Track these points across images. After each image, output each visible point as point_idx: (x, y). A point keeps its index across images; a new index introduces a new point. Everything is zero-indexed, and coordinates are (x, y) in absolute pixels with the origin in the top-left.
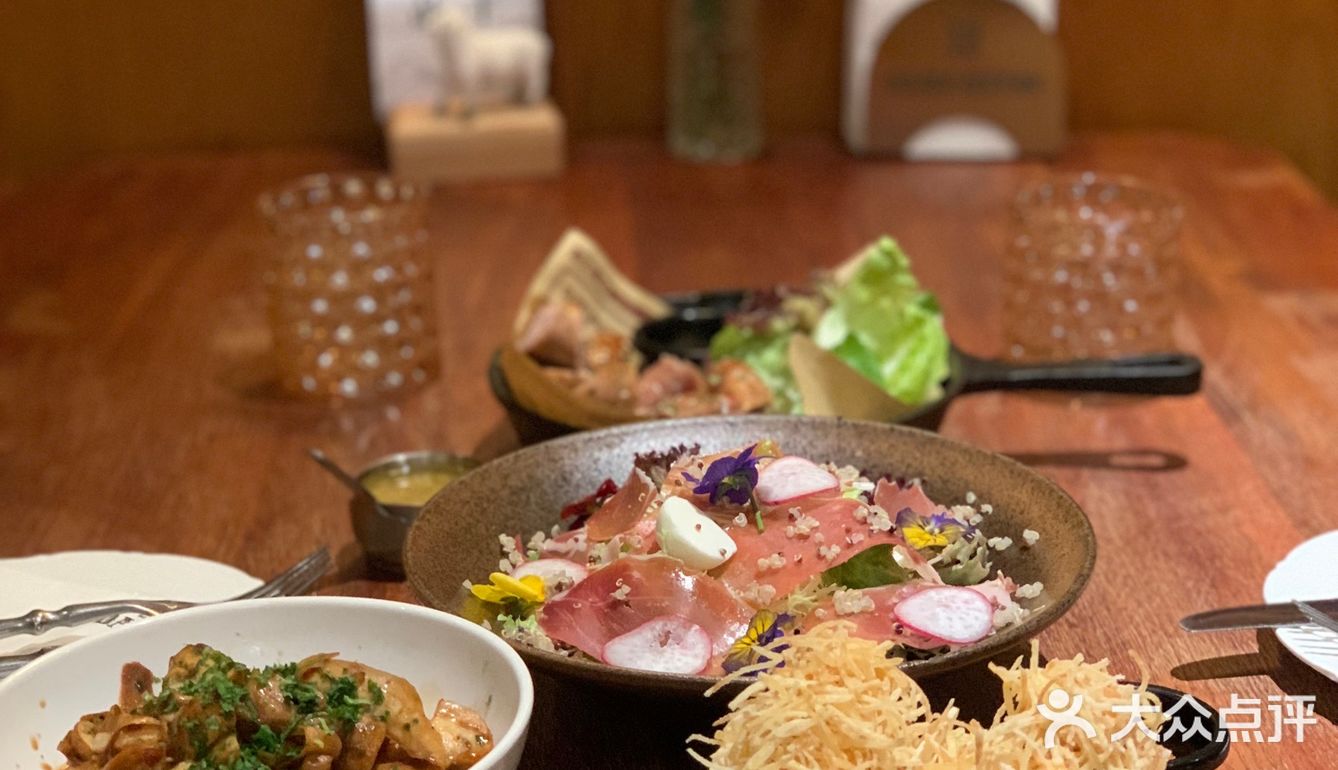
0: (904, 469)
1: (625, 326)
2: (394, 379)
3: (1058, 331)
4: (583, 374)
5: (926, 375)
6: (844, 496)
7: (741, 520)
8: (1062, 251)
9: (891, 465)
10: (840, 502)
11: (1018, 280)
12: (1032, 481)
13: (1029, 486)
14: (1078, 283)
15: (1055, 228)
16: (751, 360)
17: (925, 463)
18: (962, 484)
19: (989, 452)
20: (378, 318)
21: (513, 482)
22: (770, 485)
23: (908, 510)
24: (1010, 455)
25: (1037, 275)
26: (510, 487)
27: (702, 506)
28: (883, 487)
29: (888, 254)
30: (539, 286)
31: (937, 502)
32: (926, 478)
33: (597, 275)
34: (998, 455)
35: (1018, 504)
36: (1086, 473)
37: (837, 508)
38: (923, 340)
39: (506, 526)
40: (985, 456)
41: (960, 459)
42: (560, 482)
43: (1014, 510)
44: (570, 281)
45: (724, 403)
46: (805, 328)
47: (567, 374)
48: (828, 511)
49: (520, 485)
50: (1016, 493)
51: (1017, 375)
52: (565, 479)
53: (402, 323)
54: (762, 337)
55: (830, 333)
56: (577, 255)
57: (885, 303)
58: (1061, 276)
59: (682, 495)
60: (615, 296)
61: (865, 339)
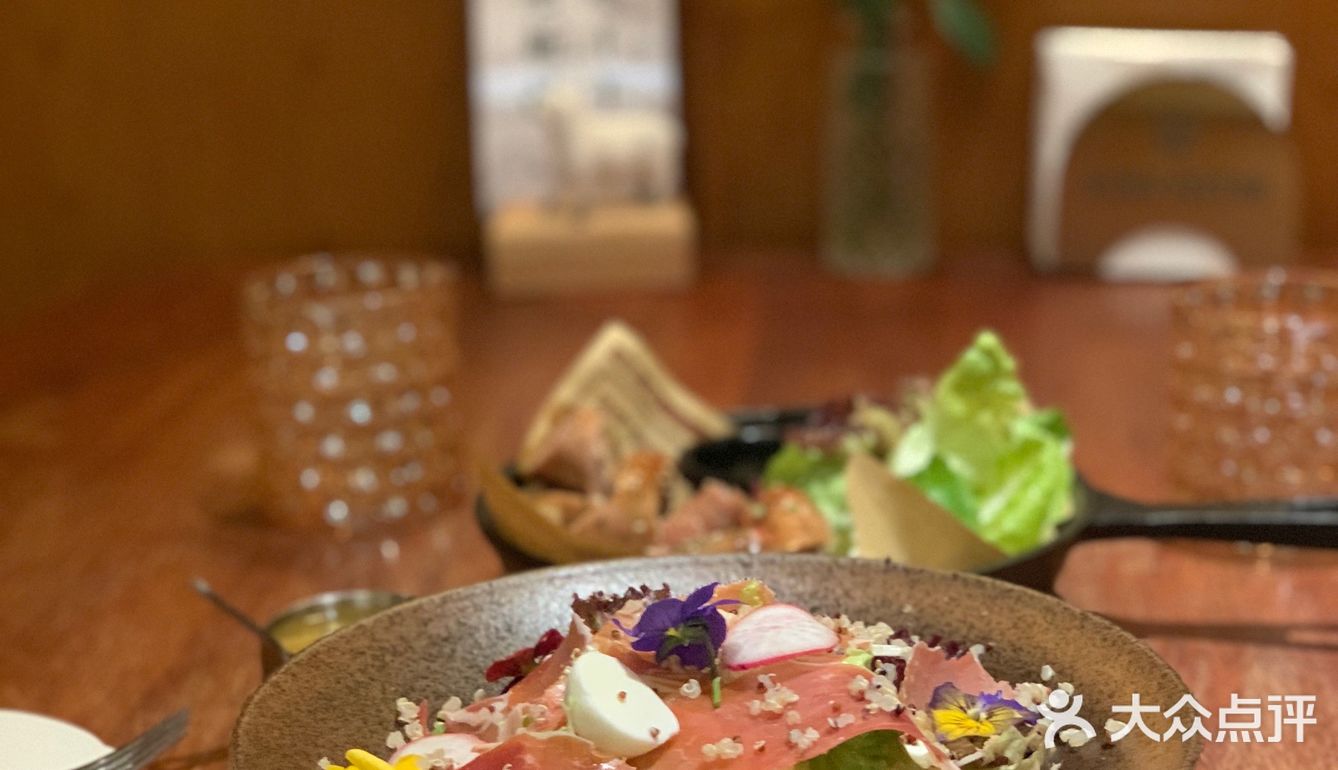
0: (964, 631)
1: (671, 444)
2: (396, 507)
3: (1229, 468)
4: (597, 501)
5: (1041, 514)
6: (845, 662)
7: (692, 688)
8: (1232, 364)
9: (948, 624)
10: (834, 669)
11: (1180, 403)
12: (1131, 652)
13: (1125, 659)
14: (1254, 404)
15: (1228, 333)
16: (817, 490)
17: (993, 625)
18: (1039, 654)
19: (1078, 611)
20: (371, 430)
21: (435, 629)
22: (741, 641)
23: (949, 685)
24: (1105, 617)
25: (1203, 393)
26: (430, 637)
27: (636, 667)
28: (919, 653)
29: (989, 353)
30: (565, 392)
31: (997, 678)
32: (991, 644)
33: (644, 382)
34: (1090, 615)
35: (1107, 684)
36: (1251, 651)
37: (827, 677)
38: (1039, 469)
39: (413, 689)
40: (1073, 615)
41: (1040, 620)
42: (504, 634)
43: (1101, 692)
44: (607, 388)
45: (754, 541)
46: (881, 452)
47: (573, 500)
48: (815, 680)
49: (444, 634)
50: (1106, 668)
51: (1155, 519)
52: (509, 630)
53: (408, 437)
54: (833, 462)
55: (911, 455)
56: (619, 356)
57: (986, 418)
58: (1233, 396)
59: (613, 652)
60: (667, 409)
61: (956, 464)
